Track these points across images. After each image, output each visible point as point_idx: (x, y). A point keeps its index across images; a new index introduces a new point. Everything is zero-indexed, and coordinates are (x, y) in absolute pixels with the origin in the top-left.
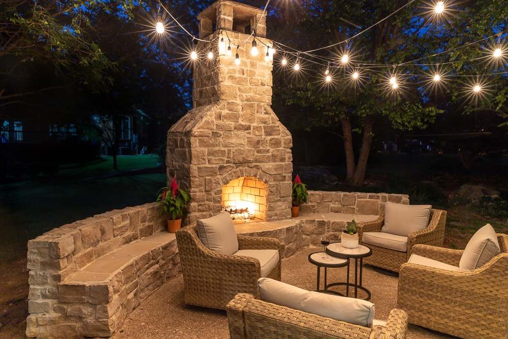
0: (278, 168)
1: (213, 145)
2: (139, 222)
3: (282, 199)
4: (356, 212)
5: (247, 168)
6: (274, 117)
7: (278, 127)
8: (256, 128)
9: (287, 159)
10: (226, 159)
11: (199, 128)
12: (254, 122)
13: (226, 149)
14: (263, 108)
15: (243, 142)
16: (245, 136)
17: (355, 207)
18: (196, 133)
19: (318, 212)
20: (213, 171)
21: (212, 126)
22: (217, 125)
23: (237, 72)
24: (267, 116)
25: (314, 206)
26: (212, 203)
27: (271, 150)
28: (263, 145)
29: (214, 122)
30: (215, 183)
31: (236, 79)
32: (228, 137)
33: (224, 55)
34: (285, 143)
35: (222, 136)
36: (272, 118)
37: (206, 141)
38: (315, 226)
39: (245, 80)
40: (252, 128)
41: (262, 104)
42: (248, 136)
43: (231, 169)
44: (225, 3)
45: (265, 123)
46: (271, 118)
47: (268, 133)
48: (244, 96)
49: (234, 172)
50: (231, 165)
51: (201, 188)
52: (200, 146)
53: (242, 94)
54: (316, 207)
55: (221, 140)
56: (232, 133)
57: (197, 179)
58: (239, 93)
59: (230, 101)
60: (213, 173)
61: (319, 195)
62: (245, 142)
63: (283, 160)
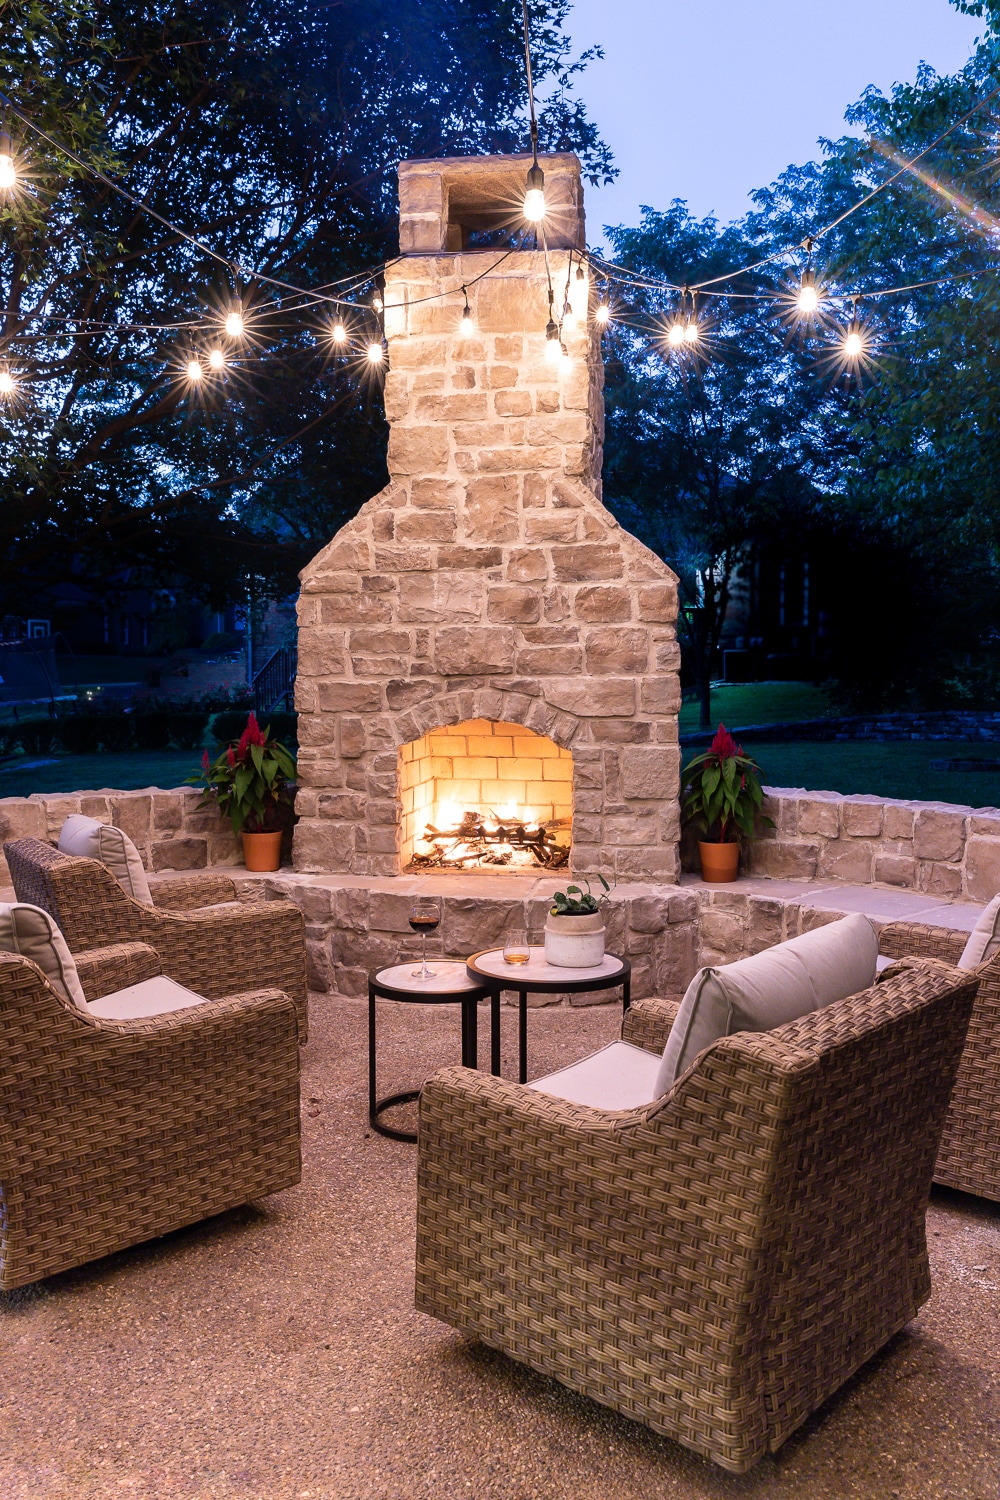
0: (609, 695)
1: (365, 618)
2: (152, 826)
3: (636, 807)
4: (965, 889)
5: (486, 691)
6: (598, 516)
7: (616, 548)
8: (521, 558)
9: (654, 663)
10: (410, 660)
11: (320, 569)
12: (514, 537)
13: (410, 630)
14: (549, 490)
15: (470, 607)
16: (479, 586)
17: (962, 866)
18: (313, 583)
19: (829, 874)
20: (364, 698)
21: (362, 558)
22: (377, 556)
23: (449, 383)
24: (565, 513)
25: (811, 851)
26: (362, 795)
27: (586, 631)
28: (553, 614)
29: (372, 546)
30: (374, 734)
31: (442, 404)
32: (416, 591)
33: (400, 337)
34: (644, 607)
35: (398, 589)
36: (589, 521)
37: (343, 605)
39: (480, 403)
40: (505, 557)
41: (545, 475)
42: (492, 584)
43: (427, 692)
44: (411, 172)
45: (556, 537)
46: (581, 519)
47: (570, 573)
48: (475, 457)
49: (441, 703)
50: (430, 679)
51: (327, 747)
52: (326, 622)
53: (466, 449)
54: (823, 854)
55: (396, 601)
56: (434, 577)
57: (318, 720)
58: (454, 448)
59: (421, 477)
60: (368, 703)
61: (833, 808)
62: (479, 605)
63: (635, 665)
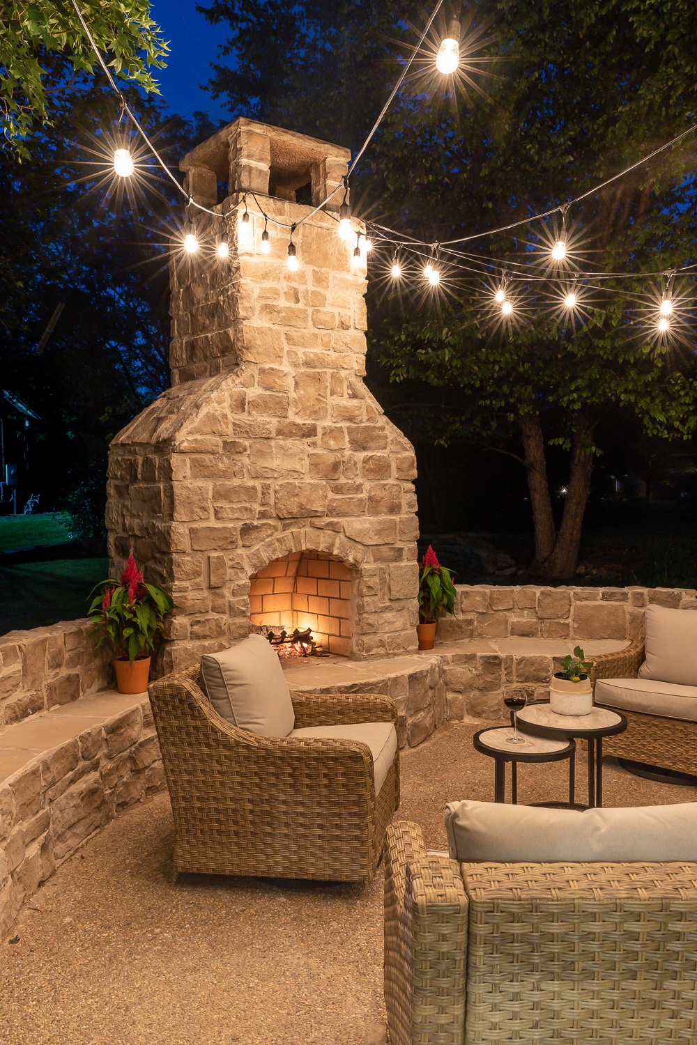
0: (383, 529)
1: (226, 475)
2: (46, 667)
3: (395, 605)
4: (572, 633)
5: (308, 529)
6: (373, 406)
7: (383, 429)
8: (329, 432)
9: (405, 508)
10: (257, 508)
11: (191, 433)
12: (324, 417)
13: (257, 484)
14: (345, 384)
15: (298, 467)
16: (303, 451)
17: (570, 621)
18: (185, 444)
19: (480, 635)
20: (226, 538)
21: (224, 426)
22: (234, 424)
23: (282, 297)
24: (355, 402)
25: (470, 622)
26: (225, 617)
27: (367, 485)
28: (348, 474)
29: (230, 416)
30: (232, 567)
31: (279, 312)
32: (261, 454)
33: (250, 255)
34: (399, 469)
35: (248, 452)
36: (368, 409)
37: (209, 464)
38: (476, 669)
39: (301, 315)
40: (320, 432)
41: (343, 373)
42: (311, 451)
43: (270, 532)
44: (249, 128)
45: (351, 419)
46: (364, 407)
47: (359, 445)
48: (300, 355)
49: (278, 540)
50: (270, 521)
51: (197, 580)
52: (194, 477)
53: (294, 348)
54: (475, 623)
55: (246, 461)
56: (273, 443)
57: (189, 559)
58: (286, 347)
59: (267, 366)
60: (228, 543)
61: (483, 594)
62: (303, 465)
63: (394, 509)
